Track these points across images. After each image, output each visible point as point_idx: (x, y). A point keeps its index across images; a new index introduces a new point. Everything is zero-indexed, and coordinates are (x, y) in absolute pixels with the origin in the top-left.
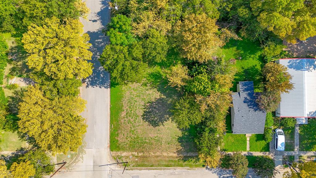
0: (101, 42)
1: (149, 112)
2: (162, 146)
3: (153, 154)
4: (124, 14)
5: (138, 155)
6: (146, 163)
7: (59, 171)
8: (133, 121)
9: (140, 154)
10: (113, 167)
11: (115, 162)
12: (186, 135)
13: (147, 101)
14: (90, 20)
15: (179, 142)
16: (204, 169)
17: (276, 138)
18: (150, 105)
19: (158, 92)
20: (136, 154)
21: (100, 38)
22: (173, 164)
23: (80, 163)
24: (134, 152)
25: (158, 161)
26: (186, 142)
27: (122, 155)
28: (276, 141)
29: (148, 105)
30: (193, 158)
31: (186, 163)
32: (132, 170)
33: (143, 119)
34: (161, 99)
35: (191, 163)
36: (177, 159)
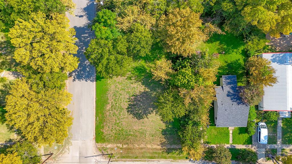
0: (87, 37)
1: (134, 105)
2: (147, 138)
3: (137, 146)
4: (109, 9)
5: (123, 147)
6: (131, 155)
7: (46, 162)
8: (118, 113)
9: (125, 146)
10: (98, 158)
11: (100, 154)
12: (170, 128)
13: (132, 95)
14: (76, 16)
15: (163, 135)
16: (188, 161)
17: (259, 132)
18: (134, 98)
19: (142, 85)
20: (121, 146)
21: (86, 33)
22: (157, 155)
23: (66, 155)
24: (119, 144)
25: (142, 153)
26: (170, 134)
27: (108, 147)
28: (259, 134)
29: (133, 98)
30: (177, 151)
31: (170, 155)
32: (117, 161)
33: (128, 112)
34: (145, 92)
35: (175, 155)
36: (161, 151)
